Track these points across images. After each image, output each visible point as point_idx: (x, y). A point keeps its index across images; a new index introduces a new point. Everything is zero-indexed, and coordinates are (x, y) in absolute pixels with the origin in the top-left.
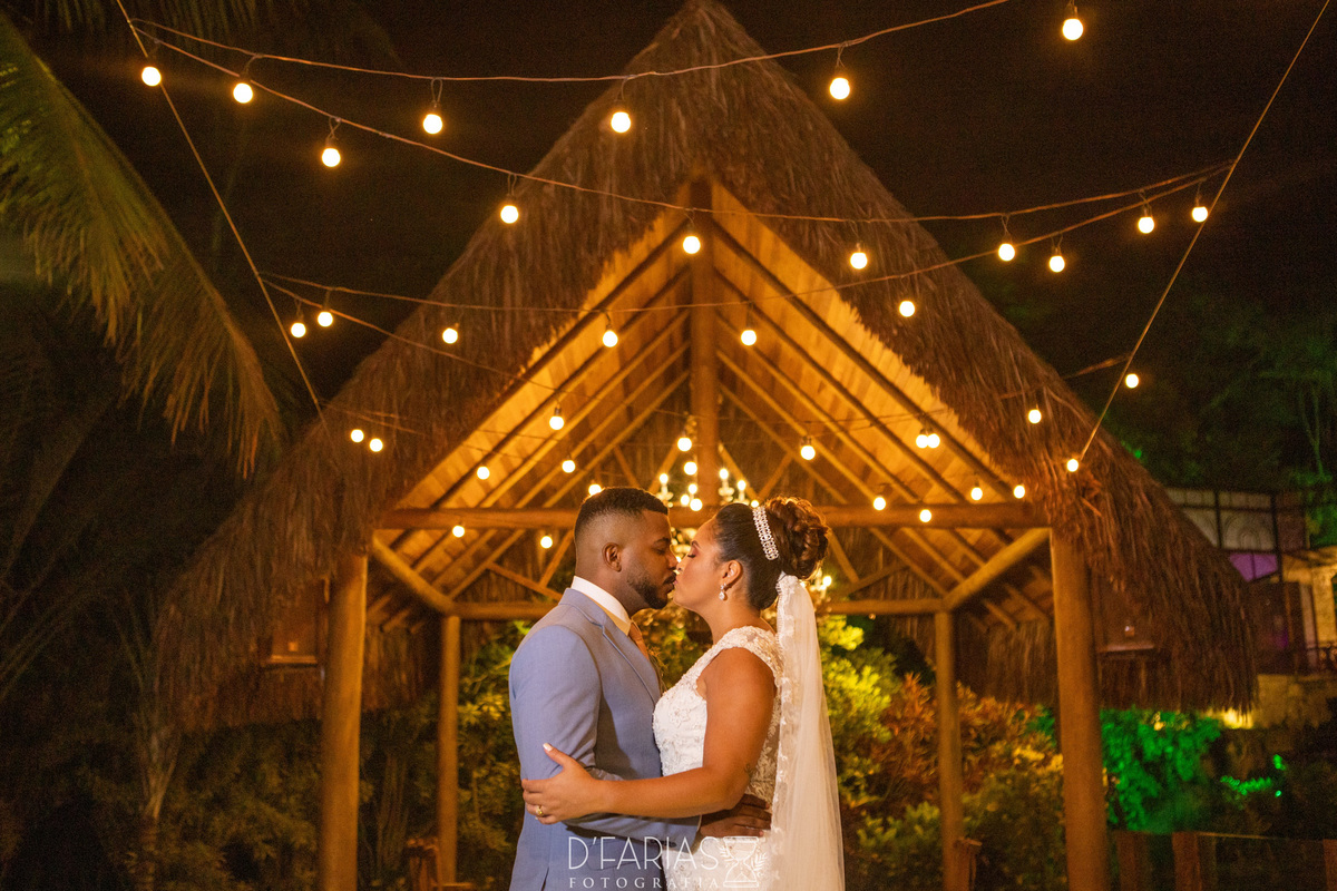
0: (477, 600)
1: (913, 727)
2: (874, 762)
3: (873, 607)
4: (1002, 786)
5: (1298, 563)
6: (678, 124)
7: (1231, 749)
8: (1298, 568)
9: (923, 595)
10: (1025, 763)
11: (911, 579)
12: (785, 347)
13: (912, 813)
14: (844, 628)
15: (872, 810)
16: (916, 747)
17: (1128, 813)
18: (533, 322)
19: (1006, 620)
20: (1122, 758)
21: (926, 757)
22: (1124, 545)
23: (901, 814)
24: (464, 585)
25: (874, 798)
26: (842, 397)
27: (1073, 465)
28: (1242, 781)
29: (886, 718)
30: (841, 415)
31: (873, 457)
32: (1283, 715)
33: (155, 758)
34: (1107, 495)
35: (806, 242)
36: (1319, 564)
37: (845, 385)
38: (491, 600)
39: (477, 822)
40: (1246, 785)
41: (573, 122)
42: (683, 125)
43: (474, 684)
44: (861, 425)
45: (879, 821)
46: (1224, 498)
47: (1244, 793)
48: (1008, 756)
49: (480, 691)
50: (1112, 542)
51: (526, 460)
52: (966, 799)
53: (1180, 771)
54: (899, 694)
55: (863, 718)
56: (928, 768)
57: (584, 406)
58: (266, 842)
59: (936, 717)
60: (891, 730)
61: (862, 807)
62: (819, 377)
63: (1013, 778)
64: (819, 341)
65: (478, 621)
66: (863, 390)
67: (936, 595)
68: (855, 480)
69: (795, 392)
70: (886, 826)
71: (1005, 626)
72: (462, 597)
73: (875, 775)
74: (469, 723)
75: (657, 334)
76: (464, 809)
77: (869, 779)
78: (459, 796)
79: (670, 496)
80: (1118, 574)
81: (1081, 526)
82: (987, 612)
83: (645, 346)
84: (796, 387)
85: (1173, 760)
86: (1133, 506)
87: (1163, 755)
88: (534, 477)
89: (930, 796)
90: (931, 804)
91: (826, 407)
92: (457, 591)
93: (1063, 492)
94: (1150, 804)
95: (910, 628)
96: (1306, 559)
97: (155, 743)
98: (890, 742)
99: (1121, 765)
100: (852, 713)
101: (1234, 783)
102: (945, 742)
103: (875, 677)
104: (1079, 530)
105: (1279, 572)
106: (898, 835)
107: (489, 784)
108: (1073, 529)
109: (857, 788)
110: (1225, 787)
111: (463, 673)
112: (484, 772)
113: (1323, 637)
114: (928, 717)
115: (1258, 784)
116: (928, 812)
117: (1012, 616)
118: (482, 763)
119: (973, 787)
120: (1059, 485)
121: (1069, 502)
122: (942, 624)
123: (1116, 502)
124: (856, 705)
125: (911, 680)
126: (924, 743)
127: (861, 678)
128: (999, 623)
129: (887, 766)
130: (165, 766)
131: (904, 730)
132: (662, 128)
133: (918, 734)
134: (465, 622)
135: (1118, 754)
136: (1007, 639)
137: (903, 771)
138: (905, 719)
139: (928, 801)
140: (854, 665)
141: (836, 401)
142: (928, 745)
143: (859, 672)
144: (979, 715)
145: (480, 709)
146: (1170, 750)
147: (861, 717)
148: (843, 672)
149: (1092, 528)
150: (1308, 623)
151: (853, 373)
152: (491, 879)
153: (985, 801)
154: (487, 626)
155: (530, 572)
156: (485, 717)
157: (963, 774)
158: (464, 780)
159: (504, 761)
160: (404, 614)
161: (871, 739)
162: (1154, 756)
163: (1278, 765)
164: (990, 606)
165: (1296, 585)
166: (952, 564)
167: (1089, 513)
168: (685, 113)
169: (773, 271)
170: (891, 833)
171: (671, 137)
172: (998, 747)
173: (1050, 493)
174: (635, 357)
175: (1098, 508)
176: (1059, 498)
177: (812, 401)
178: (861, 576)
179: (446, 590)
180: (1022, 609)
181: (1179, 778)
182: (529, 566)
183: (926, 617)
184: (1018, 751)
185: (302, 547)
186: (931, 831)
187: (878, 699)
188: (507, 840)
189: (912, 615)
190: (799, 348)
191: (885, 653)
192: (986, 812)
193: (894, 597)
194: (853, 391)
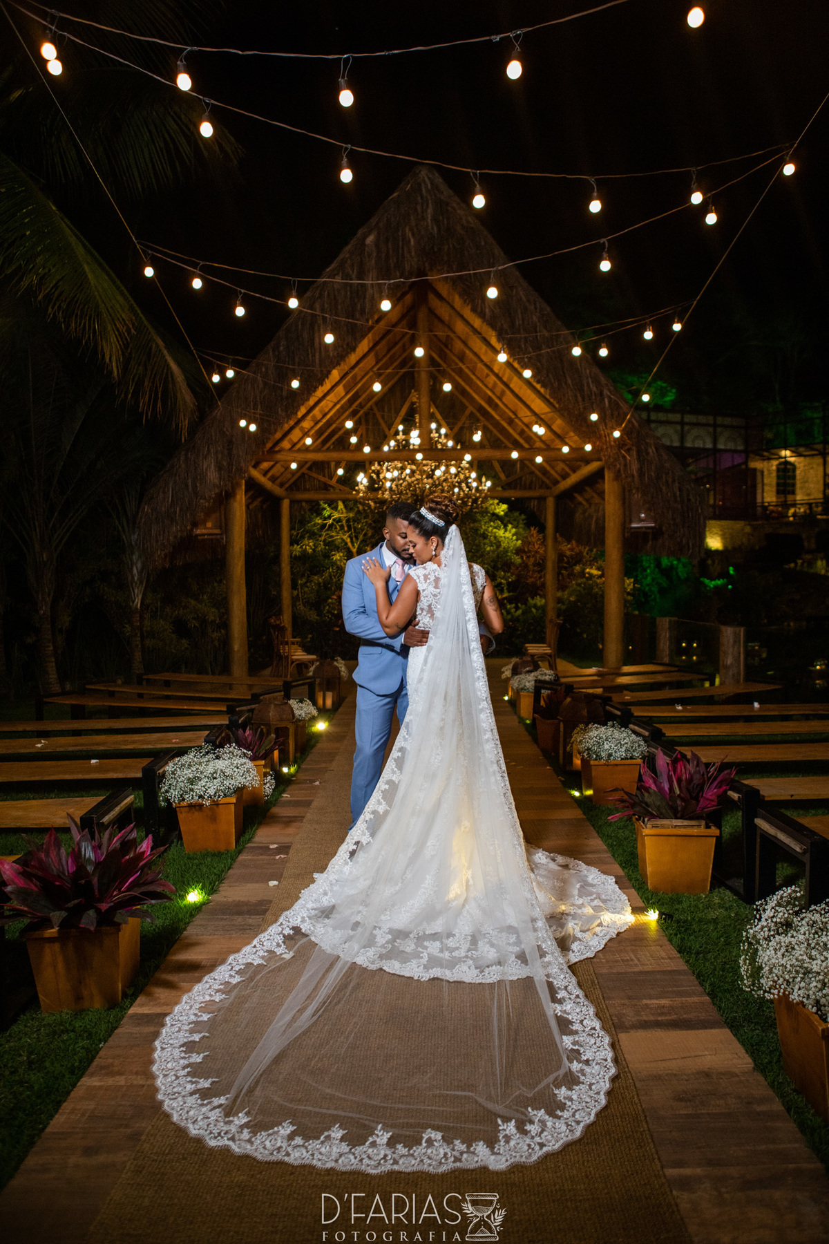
0: (298, 489)
1: (533, 556)
2: (512, 574)
3: (513, 494)
4: (578, 588)
5: (757, 457)
6: (409, 241)
7: (709, 562)
8: (756, 461)
9: (540, 487)
10: (591, 576)
11: (534, 479)
12: (468, 352)
13: (531, 602)
14: (498, 504)
15: (510, 600)
16: (534, 566)
17: (651, 596)
18: (331, 354)
19: (584, 503)
20: (649, 567)
21: (539, 572)
22: (641, 473)
23: (525, 602)
24: (291, 481)
25: (511, 594)
26: (498, 382)
27: (617, 434)
28: (712, 580)
29: (519, 551)
30: (498, 391)
31: (515, 413)
32: (740, 543)
33: (136, 578)
34: (634, 448)
35: (479, 310)
36: (769, 459)
37: (500, 375)
38: (306, 490)
39: (302, 606)
40: (713, 582)
41: (351, 239)
42: (412, 243)
43: (298, 534)
44: (509, 397)
45: (513, 605)
46: (720, 420)
47: (712, 586)
48: (582, 573)
49: (301, 537)
50: (635, 473)
51: (324, 415)
52: (559, 594)
53: (680, 574)
54: (526, 537)
55: (507, 552)
56: (540, 578)
57: (356, 385)
58: (193, 618)
59: (545, 551)
60: (522, 558)
61: (506, 598)
62: (486, 371)
63: (584, 584)
64: (486, 352)
65: (300, 502)
66: (510, 379)
67: (548, 488)
68: (505, 425)
69: (473, 377)
70: (517, 608)
71: (584, 506)
72: (290, 489)
73: (512, 581)
74: (296, 555)
75: (396, 344)
76: (294, 600)
77: (509, 584)
78: (292, 594)
79: (404, 437)
80: (638, 489)
81: (620, 464)
82: (575, 498)
83: (389, 351)
84: (474, 374)
85: (677, 568)
86: (648, 453)
87: (672, 566)
88: (329, 424)
89: (541, 593)
90: (541, 596)
91: (490, 386)
92: (287, 486)
93: (611, 446)
94: (662, 591)
95: (534, 504)
96: (762, 456)
97: (135, 571)
98: (520, 564)
99: (648, 571)
100: (501, 549)
101: (707, 581)
102: (550, 565)
103: (514, 530)
104: (618, 466)
105: (746, 463)
106: (523, 613)
107: (307, 587)
108: (615, 465)
109: (503, 588)
110: (703, 583)
111: (292, 528)
112: (304, 580)
113: (767, 499)
114: (541, 551)
115: (719, 582)
116: (539, 601)
117: (587, 500)
118: (303, 575)
119: (562, 587)
120: (610, 442)
121: (614, 452)
122: (550, 503)
123: (639, 453)
124: (503, 545)
125: (534, 531)
126: (539, 564)
127: (506, 531)
128: (580, 503)
129: (519, 576)
130: (141, 583)
131: (528, 557)
132: (401, 244)
133: (536, 560)
134: (292, 502)
135: (647, 565)
136: (584, 512)
137: (527, 579)
138: (530, 551)
139: (539, 595)
140: (502, 523)
141: (495, 384)
142: (541, 566)
143: (505, 526)
144: (569, 549)
145: (301, 547)
146: (675, 562)
147: (506, 551)
148: (496, 528)
149: (625, 465)
150: (759, 491)
151: (505, 370)
152: (310, 636)
153: (570, 595)
154: (304, 504)
155: (327, 475)
156: (304, 552)
157: (559, 580)
158: (294, 585)
159: (315, 575)
160: (259, 500)
161: (511, 563)
162: (667, 565)
163: (731, 572)
164: (576, 495)
165: (755, 470)
166: (556, 472)
167: (624, 457)
168: (413, 235)
169: (461, 313)
170: (519, 612)
171: (405, 249)
172: (578, 568)
173: (605, 447)
174: (384, 356)
175: (629, 455)
176: (609, 450)
177: (482, 382)
178: (507, 477)
179: (281, 485)
180: (593, 497)
181: (679, 577)
182: (326, 471)
183: (542, 499)
184: (588, 570)
185: (212, 475)
186: (540, 611)
187: (515, 542)
188: (317, 616)
189: (534, 498)
190: (476, 354)
191: (520, 514)
192: (570, 601)
193: (525, 489)
194: (505, 379)
